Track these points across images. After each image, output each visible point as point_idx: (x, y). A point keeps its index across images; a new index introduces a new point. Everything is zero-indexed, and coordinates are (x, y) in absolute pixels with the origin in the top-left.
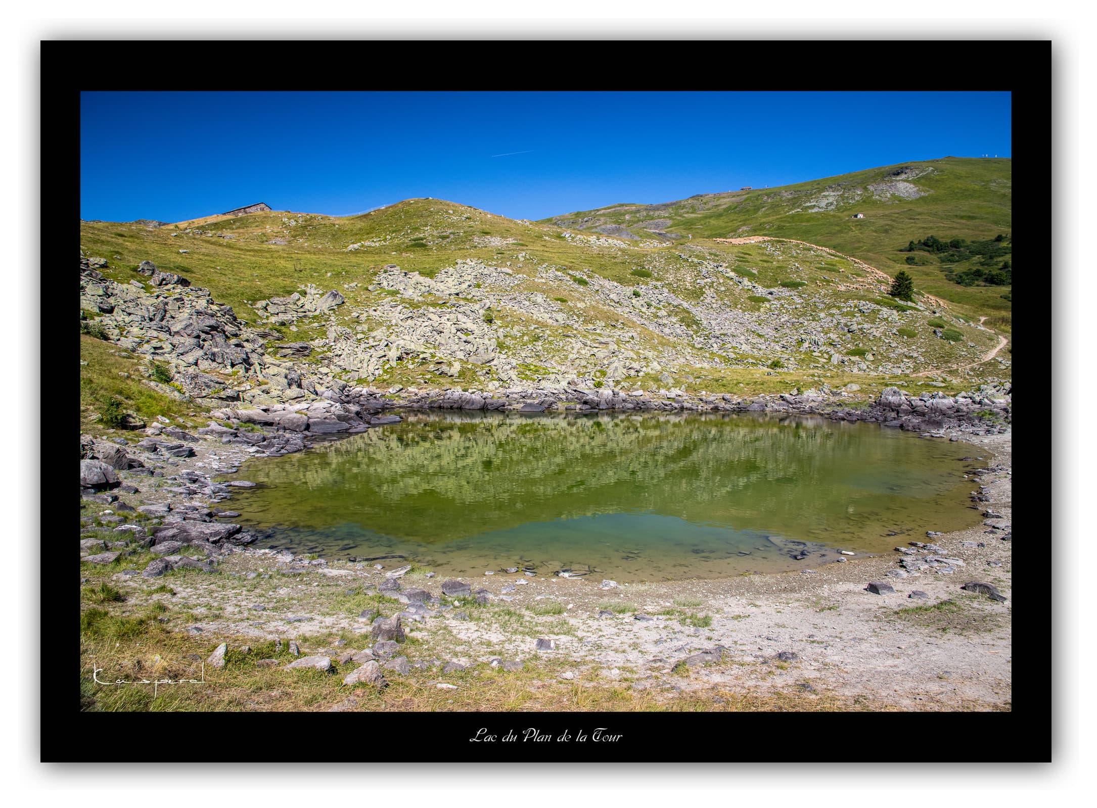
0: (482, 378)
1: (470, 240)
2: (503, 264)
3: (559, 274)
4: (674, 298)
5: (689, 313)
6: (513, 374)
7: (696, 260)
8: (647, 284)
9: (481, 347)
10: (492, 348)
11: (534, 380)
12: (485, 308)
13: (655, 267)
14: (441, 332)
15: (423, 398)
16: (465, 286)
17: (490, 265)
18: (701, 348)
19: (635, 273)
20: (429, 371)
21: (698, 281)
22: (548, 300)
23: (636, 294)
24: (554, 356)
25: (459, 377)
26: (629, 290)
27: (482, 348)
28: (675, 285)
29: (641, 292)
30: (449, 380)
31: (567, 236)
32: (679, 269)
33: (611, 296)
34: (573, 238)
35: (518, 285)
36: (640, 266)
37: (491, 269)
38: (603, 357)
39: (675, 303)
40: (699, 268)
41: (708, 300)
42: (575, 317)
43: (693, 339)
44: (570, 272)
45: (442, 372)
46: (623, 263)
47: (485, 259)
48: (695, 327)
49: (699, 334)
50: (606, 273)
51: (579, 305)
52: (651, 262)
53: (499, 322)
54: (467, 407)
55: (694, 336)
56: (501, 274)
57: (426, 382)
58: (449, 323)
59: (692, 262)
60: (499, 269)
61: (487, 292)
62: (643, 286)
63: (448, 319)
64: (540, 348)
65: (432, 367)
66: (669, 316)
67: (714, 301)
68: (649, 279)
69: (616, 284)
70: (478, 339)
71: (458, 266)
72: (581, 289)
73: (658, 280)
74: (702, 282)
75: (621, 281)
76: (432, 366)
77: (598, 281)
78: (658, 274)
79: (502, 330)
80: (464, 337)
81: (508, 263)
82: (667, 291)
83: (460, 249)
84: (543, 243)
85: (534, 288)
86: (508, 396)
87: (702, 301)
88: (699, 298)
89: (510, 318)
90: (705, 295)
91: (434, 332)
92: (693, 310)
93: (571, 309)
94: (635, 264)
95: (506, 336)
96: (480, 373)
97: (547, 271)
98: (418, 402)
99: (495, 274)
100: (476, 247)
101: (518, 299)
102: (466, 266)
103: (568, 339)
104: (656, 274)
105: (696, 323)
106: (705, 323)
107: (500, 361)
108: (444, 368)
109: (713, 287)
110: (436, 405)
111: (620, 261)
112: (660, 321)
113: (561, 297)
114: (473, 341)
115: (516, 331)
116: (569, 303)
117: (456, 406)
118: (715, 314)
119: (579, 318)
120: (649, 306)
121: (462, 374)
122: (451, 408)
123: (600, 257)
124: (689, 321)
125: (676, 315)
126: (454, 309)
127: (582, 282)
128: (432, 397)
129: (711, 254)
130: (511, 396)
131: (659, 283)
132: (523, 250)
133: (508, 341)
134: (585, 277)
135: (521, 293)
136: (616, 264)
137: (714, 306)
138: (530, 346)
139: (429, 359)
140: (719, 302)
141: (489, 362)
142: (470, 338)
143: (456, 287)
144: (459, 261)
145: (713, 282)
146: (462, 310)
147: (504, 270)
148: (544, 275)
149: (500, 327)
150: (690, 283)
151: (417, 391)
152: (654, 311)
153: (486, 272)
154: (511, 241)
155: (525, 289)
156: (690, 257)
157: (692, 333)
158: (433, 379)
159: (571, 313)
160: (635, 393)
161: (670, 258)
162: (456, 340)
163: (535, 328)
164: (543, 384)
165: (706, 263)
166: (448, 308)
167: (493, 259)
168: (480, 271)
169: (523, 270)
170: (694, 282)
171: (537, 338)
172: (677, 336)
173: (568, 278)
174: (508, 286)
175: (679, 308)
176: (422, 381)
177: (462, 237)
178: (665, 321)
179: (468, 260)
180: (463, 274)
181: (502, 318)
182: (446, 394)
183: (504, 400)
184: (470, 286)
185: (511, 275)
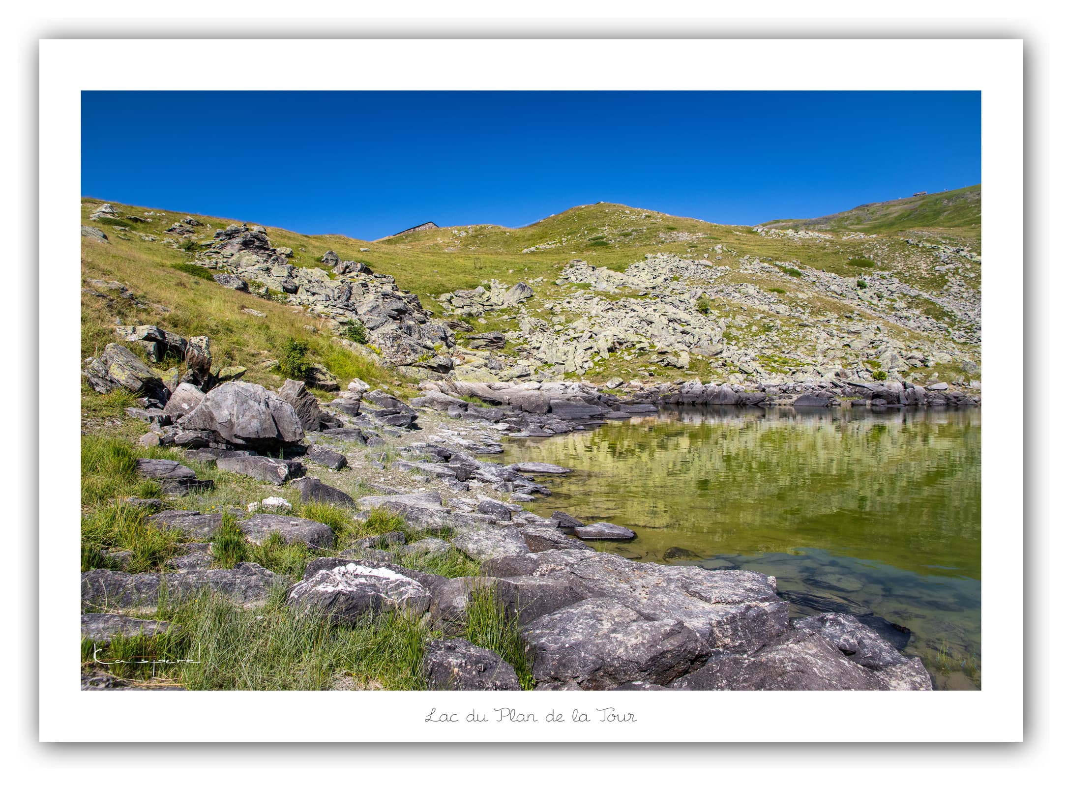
0: (720, 371)
1: (655, 236)
2: (699, 256)
3: (766, 265)
4: (908, 288)
5: (933, 303)
6: (756, 365)
7: (928, 245)
8: (870, 274)
9: (704, 338)
10: (718, 338)
11: (786, 373)
12: (696, 297)
13: (876, 255)
14: (651, 323)
15: (652, 393)
16: (660, 280)
17: (685, 258)
18: (965, 343)
19: (852, 263)
20: (651, 363)
21: (937, 268)
22: (762, 291)
23: (861, 285)
24: (797, 347)
25: (690, 369)
26: (852, 281)
27: (706, 339)
28: (907, 274)
29: (867, 283)
30: (679, 372)
31: (760, 230)
32: (908, 256)
33: (832, 288)
34: (767, 232)
35: (721, 277)
36: (858, 255)
37: (687, 261)
38: (860, 347)
39: (913, 294)
40: (935, 253)
41: (955, 289)
42: (799, 309)
43: (948, 332)
44: (778, 263)
45: (669, 364)
46: (835, 253)
47: (680, 251)
48: (947, 319)
49: (956, 327)
50: (820, 264)
51: (801, 296)
52: (870, 251)
53: (716, 312)
54: (716, 401)
55: (950, 330)
56: (700, 267)
57: (651, 375)
58: (657, 314)
59: (925, 247)
60: (697, 262)
61: (687, 285)
62: (866, 277)
63: (655, 310)
64: (777, 338)
65: (654, 358)
66: (909, 307)
67: (963, 289)
68: (871, 269)
69: (833, 275)
70: (698, 330)
71: (648, 261)
72: (795, 280)
73: (883, 269)
74: (943, 269)
75: (839, 272)
76: (655, 356)
77: (811, 273)
78: (883, 263)
79: (722, 319)
80: (680, 328)
81: (706, 255)
82: (898, 281)
83: (646, 245)
84: (736, 237)
85: (741, 280)
86: (764, 390)
87: (946, 290)
88: (942, 287)
89: (728, 308)
90: (949, 284)
91: (644, 323)
92: (939, 301)
93: (791, 300)
94: (851, 253)
95: (729, 327)
96: (716, 365)
97: (750, 263)
98: (647, 398)
99: (692, 267)
100: (663, 242)
101: (726, 291)
102: (657, 260)
103: (806, 329)
104: (879, 264)
105: (946, 314)
106: (960, 314)
107: (731, 352)
108: (671, 358)
109: (958, 274)
110: (672, 400)
111: (831, 251)
112: (899, 313)
113: (776, 287)
114: (694, 332)
115: (739, 320)
116: (788, 293)
117: (699, 401)
118: (968, 304)
119: (804, 309)
120: (880, 297)
121: (693, 365)
122: (694, 404)
123: (805, 249)
124: (939, 314)
125: (917, 307)
126: (658, 300)
127: (793, 273)
128: (663, 392)
129: (944, 238)
130: (767, 390)
131: (886, 273)
132: (719, 243)
133: (734, 332)
134: (796, 268)
135: (727, 285)
136: (826, 254)
137: (965, 295)
138: (763, 337)
139: (648, 349)
140: (971, 290)
141: (717, 354)
142: (687, 328)
143: (651, 281)
144: (649, 255)
145: (957, 269)
146: (669, 300)
147: (702, 262)
148: (748, 267)
149: (720, 317)
150: (926, 270)
151: (642, 385)
152: (889, 302)
153: (682, 264)
154: (700, 235)
155: (731, 281)
156: (919, 242)
157: (946, 326)
158: (659, 371)
159: (794, 304)
160: (934, 386)
161: (894, 244)
162: (671, 331)
163: (762, 318)
164: (800, 376)
165: (943, 248)
166: (651, 299)
167: (687, 252)
168: (675, 264)
169: (723, 263)
170: (931, 269)
171: (769, 329)
172: (926, 330)
173: (776, 269)
174: (711, 279)
175: (919, 299)
176: (647, 374)
177: (646, 234)
178: (905, 314)
179: (659, 254)
180: (657, 268)
181: (718, 307)
182: (683, 387)
183: (759, 394)
184: (666, 280)
185: (711, 267)
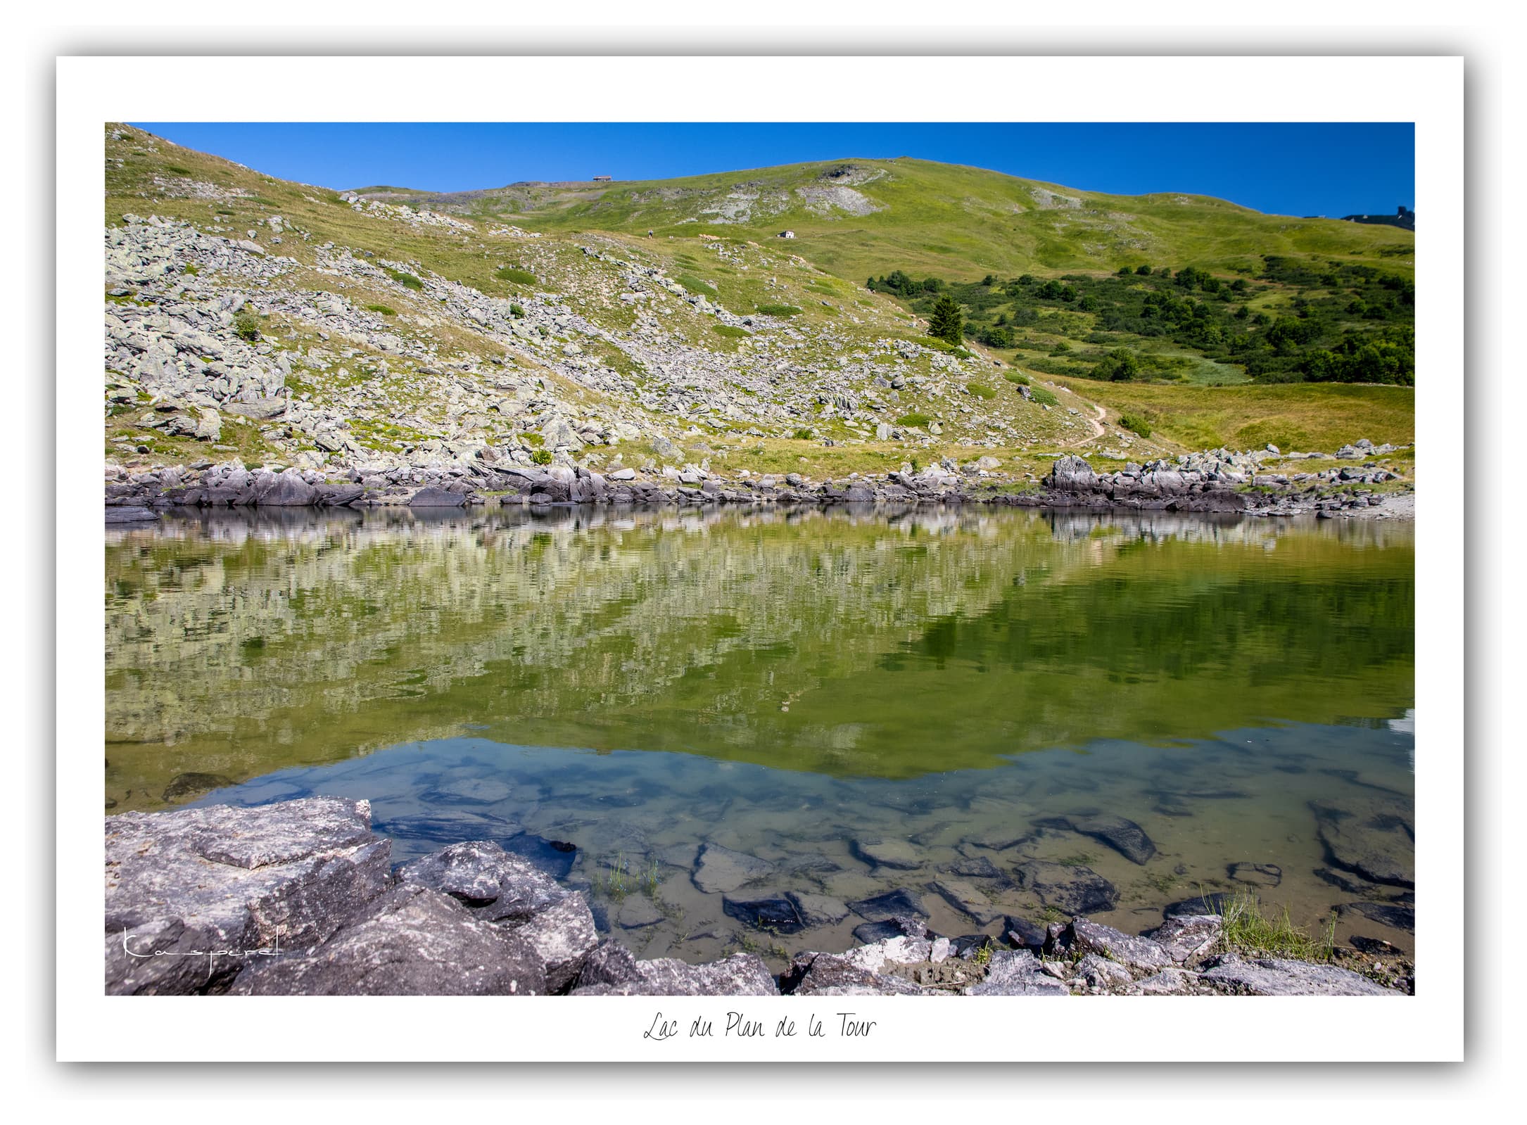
0: (280, 445)
1: (145, 181)
2: (238, 232)
3: (363, 263)
4: (584, 323)
5: (617, 349)
6: (346, 437)
7: (612, 259)
8: (531, 296)
9: (250, 386)
10: (275, 387)
11: (397, 451)
12: (235, 308)
13: (540, 266)
14: (141, 351)
15: (145, 485)
16: (158, 269)
17: (210, 232)
18: (657, 411)
19: (503, 275)
20: (142, 428)
21: (623, 296)
22: (356, 308)
23: (516, 313)
24: (415, 408)
25: (223, 441)
26: (503, 305)
27: (252, 386)
28: (582, 301)
29: (526, 309)
30: (201, 446)
31: (352, 200)
32: (584, 273)
33: (473, 312)
34: (365, 206)
35: (281, 276)
36: (512, 263)
37: (214, 239)
38: (514, 412)
39: (590, 333)
40: (621, 273)
41: (646, 330)
42: (419, 343)
43: (637, 394)
44: (383, 262)
45: (179, 431)
46: (478, 256)
47: (200, 217)
48: (635, 374)
49: (646, 387)
50: (453, 271)
51: (422, 321)
52: (530, 258)
53: (273, 340)
54: (275, 500)
55: (639, 390)
56: (239, 252)
57: (142, 451)
58: (153, 336)
59: (607, 262)
60: (233, 243)
61: (215, 284)
62: (524, 300)
63: (148, 327)
64: (382, 392)
65: (148, 418)
66: (585, 353)
67: (656, 332)
68: (532, 288)
69: (474, 291)
70: (236, 369)
71: (131, 228)
72: (413, 294)
73: (549, 290)
74: (632, 298)
75: (484, 288)
76: (150, 415)
77: (440, 285)
78: (548, 280)
79: (284, 354)
80: (201, 365)
81: (252, 233)
82: (569, 310)
83: (124, 196)
84: (308, 206)
85: (319, 286)
86: (359, 480)
87: (635, 331)
88: (630, 325)
89: (294, 334)
90: (638, 321)
91: (124, 350)
92: (623, 346)
93: (407, 328)
94: (502, 258)
95: (296, 368)
96: (272, 434)
97: (335, 257)
98: (135, 494)
99: (225, 251)
100: (162, 196)
101: (291, 302)
102: (150, 229)
103: (430, 378)
104: (544, 280)
105: (634, 366)
106: (651, 367)
107: (301, 413)
108: (184, 421)
109: (650, 308)
110: (187, 498)
111: (471, 252)
112: (570, 361)
113: (380, 304)
114: (230, 373)
115: (315, 356)
116: (400, 316)
117: (242, 499)
118: (662, 354)
119: (427, 346)
120: (544, 334)
121: (229, 433)
122: (231, 505)
123: (430, 243)
124: (623, 365)
125: (596, 353)
126: (155, 307)
127: (408, 282)
128: (170, 483)
129: (633, 252)
130: (365, 479)
131: (553, 296)
132: (276, 213)
133: (306, 377)
134: (415, 274)
135: (292, 291)
136: (464, 256)
137: (658, 340)
138: (359, 388)
139: (134, 400)
140: (666, 334)
141: (275, 415)
142: (217, 366)
143: (139, 268)
144: (133, 218)
145: (649, 300)
146: (176, 309)
147: (244, 244)
148: (331, 264)
149: (279, 349)
150: (609, 298)
151: (123, 470)
152: (556, 343)
153: (203, 243)
154: (239, 192)
155: (300, 285)
156: (600, 253)
157: (634, 384)
158: (159, 444)
159: (410, 335)
160: (618, 474)
161: (565, 253)
162: (183, 369)
163: (355, 355)
164: (420, 457)
165: (631, 266)
166: (138, 304)
167: (213, 223)
168: (189, 242)
169: (284, 250)
170: (615, 296)
171: (369, 375)
172: (607, 388)
173: (381, 272)
174: (262, 277)
175: (599, 342)
176: (133, 449)
177: (122, 172)
178: (579, 362)
179: (154, 218)
180: (150, 244)
181: (276, 331)
182: (210, 475)
183: (351, 487)
184: (170, 270)
185: (262, 257)
